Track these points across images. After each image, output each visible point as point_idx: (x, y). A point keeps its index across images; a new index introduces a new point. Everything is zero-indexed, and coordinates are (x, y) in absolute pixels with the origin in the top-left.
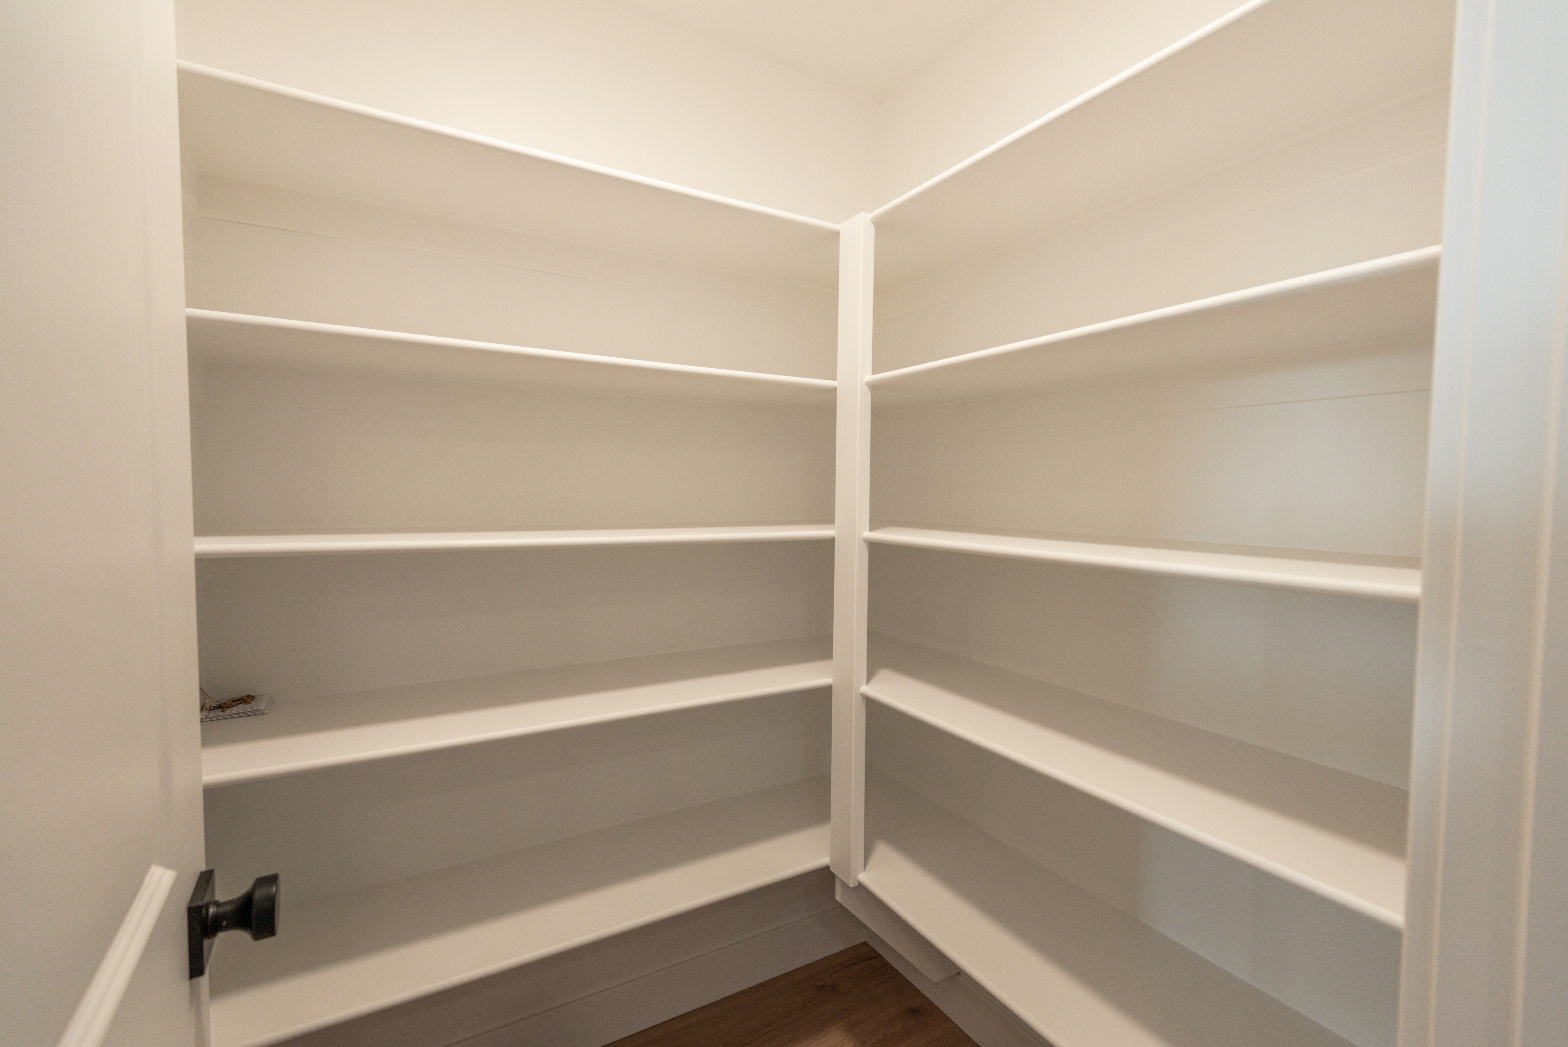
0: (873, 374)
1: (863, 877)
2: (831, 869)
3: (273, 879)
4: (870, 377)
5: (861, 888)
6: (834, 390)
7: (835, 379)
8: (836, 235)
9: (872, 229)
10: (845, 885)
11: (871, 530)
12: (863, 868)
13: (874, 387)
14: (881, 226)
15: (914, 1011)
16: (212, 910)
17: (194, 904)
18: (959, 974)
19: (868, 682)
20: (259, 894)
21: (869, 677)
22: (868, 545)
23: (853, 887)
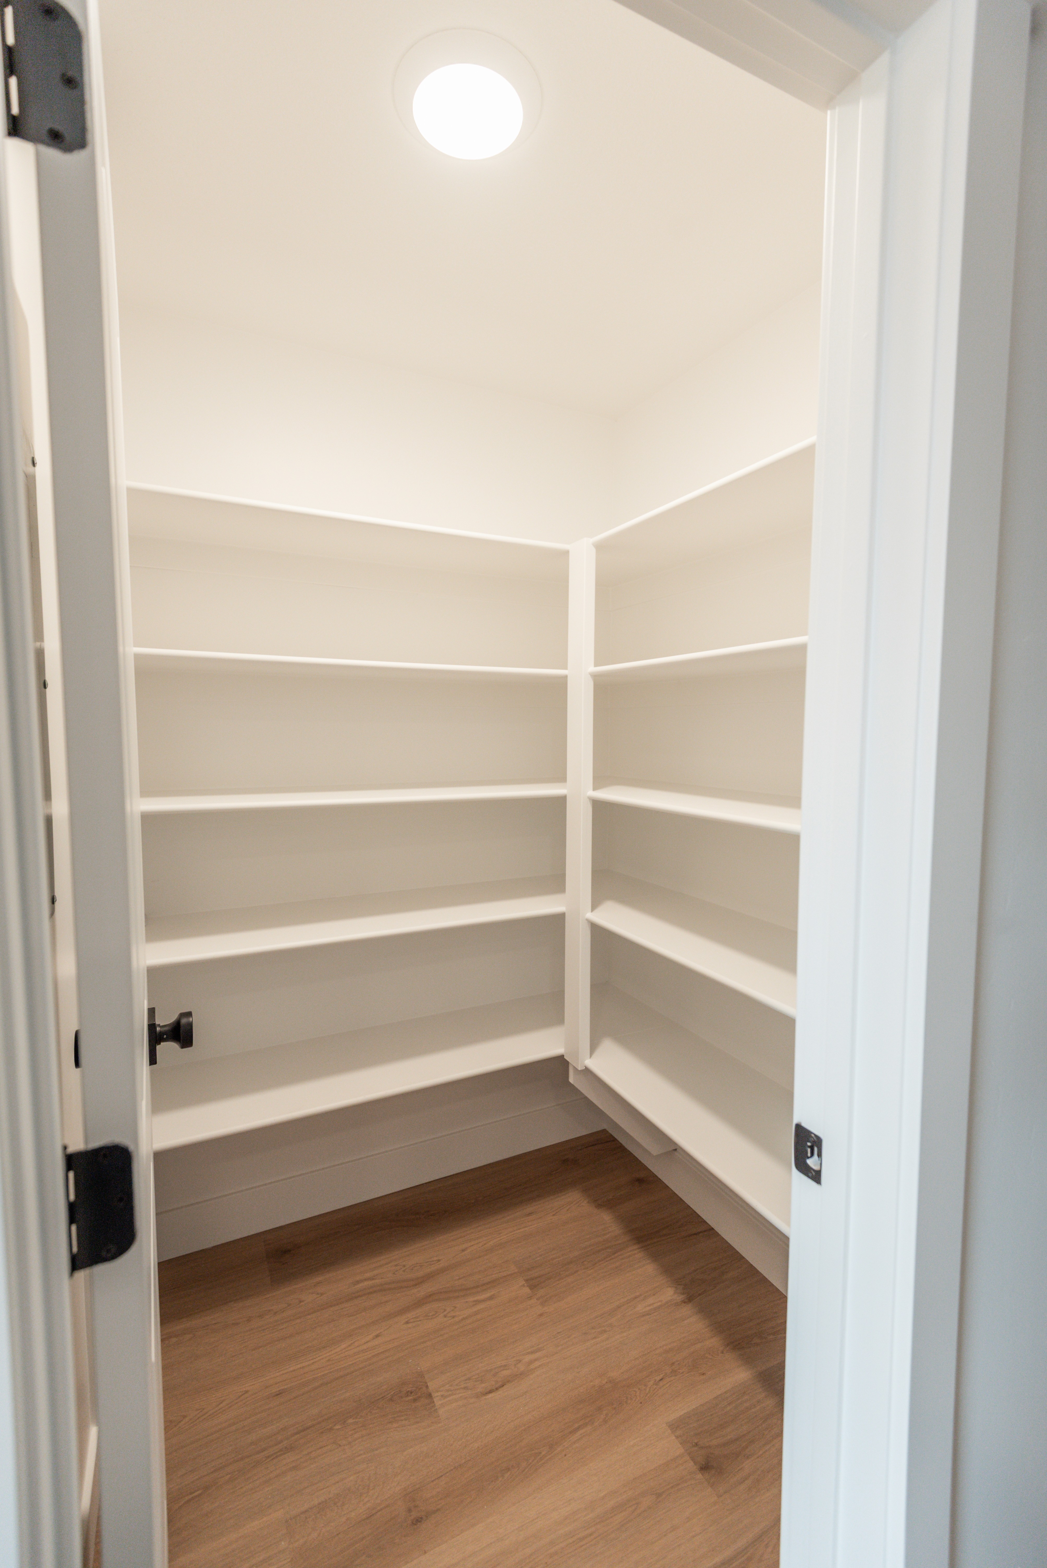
0: (596, 666)
1: (591, 1063)
2: (565, 1057)
3: (189, 1014)
4: (593, 669)
5: (587, 1071)
6: (565, 678)
7: (566, 668)
8: (566, 553)
9: (594, 550)
10: (575, 1069)
11: (594, 789)
12: (589, 1055)
13: (596, 677)
14: (600, 547)
15: (640, 1181)
16: (158, 1029)
17: (151, 1023)
18: (676, 1150)
19: (592, 910)
20: (184, 1021)
21: (594, 907)
22: (592, 802)
23: (581, 1071)
